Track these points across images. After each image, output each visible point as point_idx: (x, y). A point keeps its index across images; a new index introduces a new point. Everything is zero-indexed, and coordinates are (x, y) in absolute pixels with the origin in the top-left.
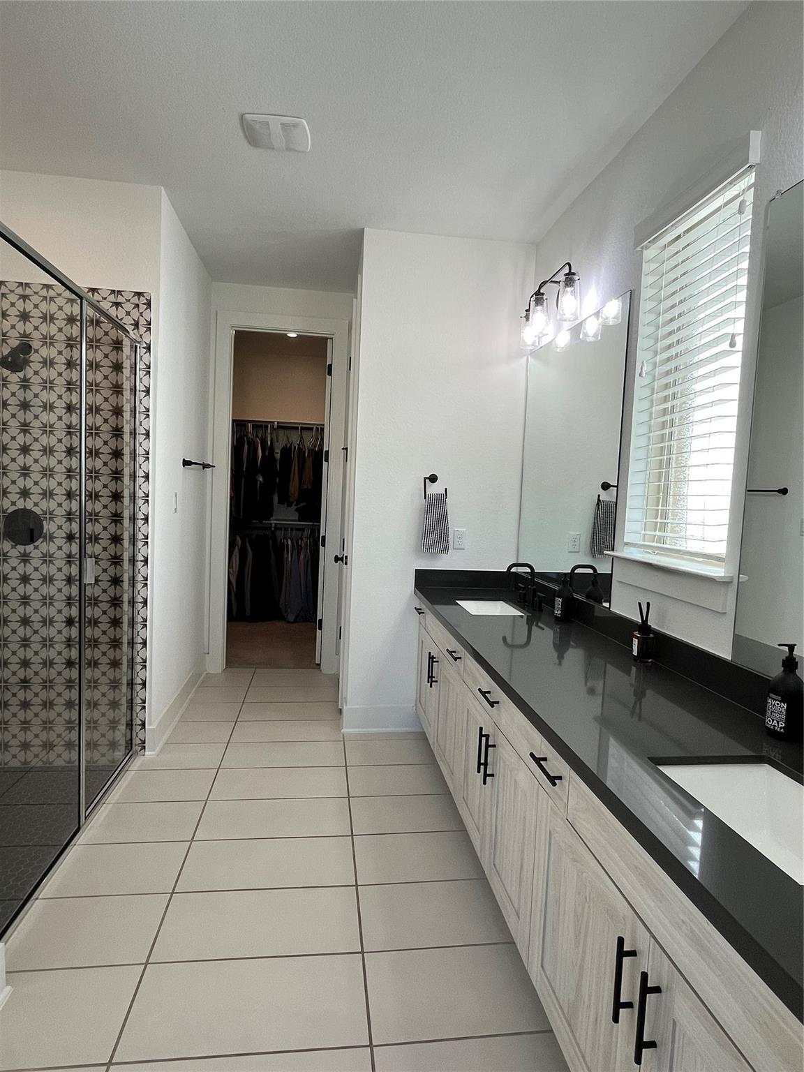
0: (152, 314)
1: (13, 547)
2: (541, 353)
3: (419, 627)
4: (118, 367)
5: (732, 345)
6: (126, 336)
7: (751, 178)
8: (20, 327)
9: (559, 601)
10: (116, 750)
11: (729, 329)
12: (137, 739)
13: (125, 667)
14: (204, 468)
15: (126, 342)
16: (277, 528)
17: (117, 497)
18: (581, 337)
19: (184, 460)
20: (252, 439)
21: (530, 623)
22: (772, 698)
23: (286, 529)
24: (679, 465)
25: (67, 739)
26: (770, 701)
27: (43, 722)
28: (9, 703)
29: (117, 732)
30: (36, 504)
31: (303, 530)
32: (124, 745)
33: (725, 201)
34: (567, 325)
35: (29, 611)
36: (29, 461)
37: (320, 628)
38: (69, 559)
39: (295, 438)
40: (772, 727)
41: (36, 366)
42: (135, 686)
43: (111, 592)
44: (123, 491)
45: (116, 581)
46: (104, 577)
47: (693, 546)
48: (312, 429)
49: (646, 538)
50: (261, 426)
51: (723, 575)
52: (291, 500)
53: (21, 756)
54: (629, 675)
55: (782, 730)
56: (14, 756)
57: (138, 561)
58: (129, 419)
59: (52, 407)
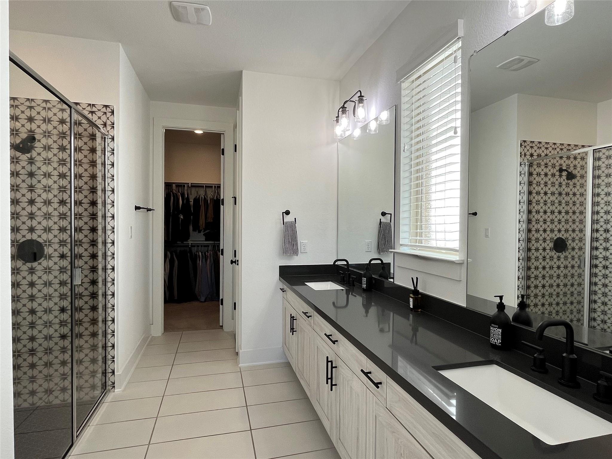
0: (115, 119)
1: (24, 264)
2: (345, 140)
3: (283, 299)
4: (93, 150)
5: (455, 133)
6: (99, 131)
7: (460, 44)
8: (28, 126)
9: (364, 280)
10: (95, 390)
11: (453, 125)
12: (110, 381)
13: (100, 337)
14: (147, 211)
15: (98, 135)
16: (193, 246)
17: (94, 230)
18: (368, 131)
19: (136, 206)
20: (176, 193)
21: (348, 294)
22: (493, 327)
23: (198, 246)
24: (427, 200)
25: (62, 386)
26: (492, 328)
27: (45, 376)
28: (21, 365)
29: (96, 378)
30: (40, 236)
31: (209, 246)
32: (100, 387)
33: (446, 56)
34: (360, 125)
35: (35, 305)
36: (34, 209)
37: (222, 304)
38: (62, 270)
39: (202, 192)
40: (494, 343)
41: (38, 150)
42: (107, 348)
43: (91, 289)
44: (97, 226)
45: (94, 282)
46: (87, 280)
47: (441, 244)
48: (212, 187)
49: (412, 241)
50: (181, 186)
51: (458, 259)
52: (201, 229)
53: (30, 400)
54: (409, 320)
55: (500, 344)
56: (25, 400)
57: (108, 269)
58: (101, 182)
59: (50, 175)
